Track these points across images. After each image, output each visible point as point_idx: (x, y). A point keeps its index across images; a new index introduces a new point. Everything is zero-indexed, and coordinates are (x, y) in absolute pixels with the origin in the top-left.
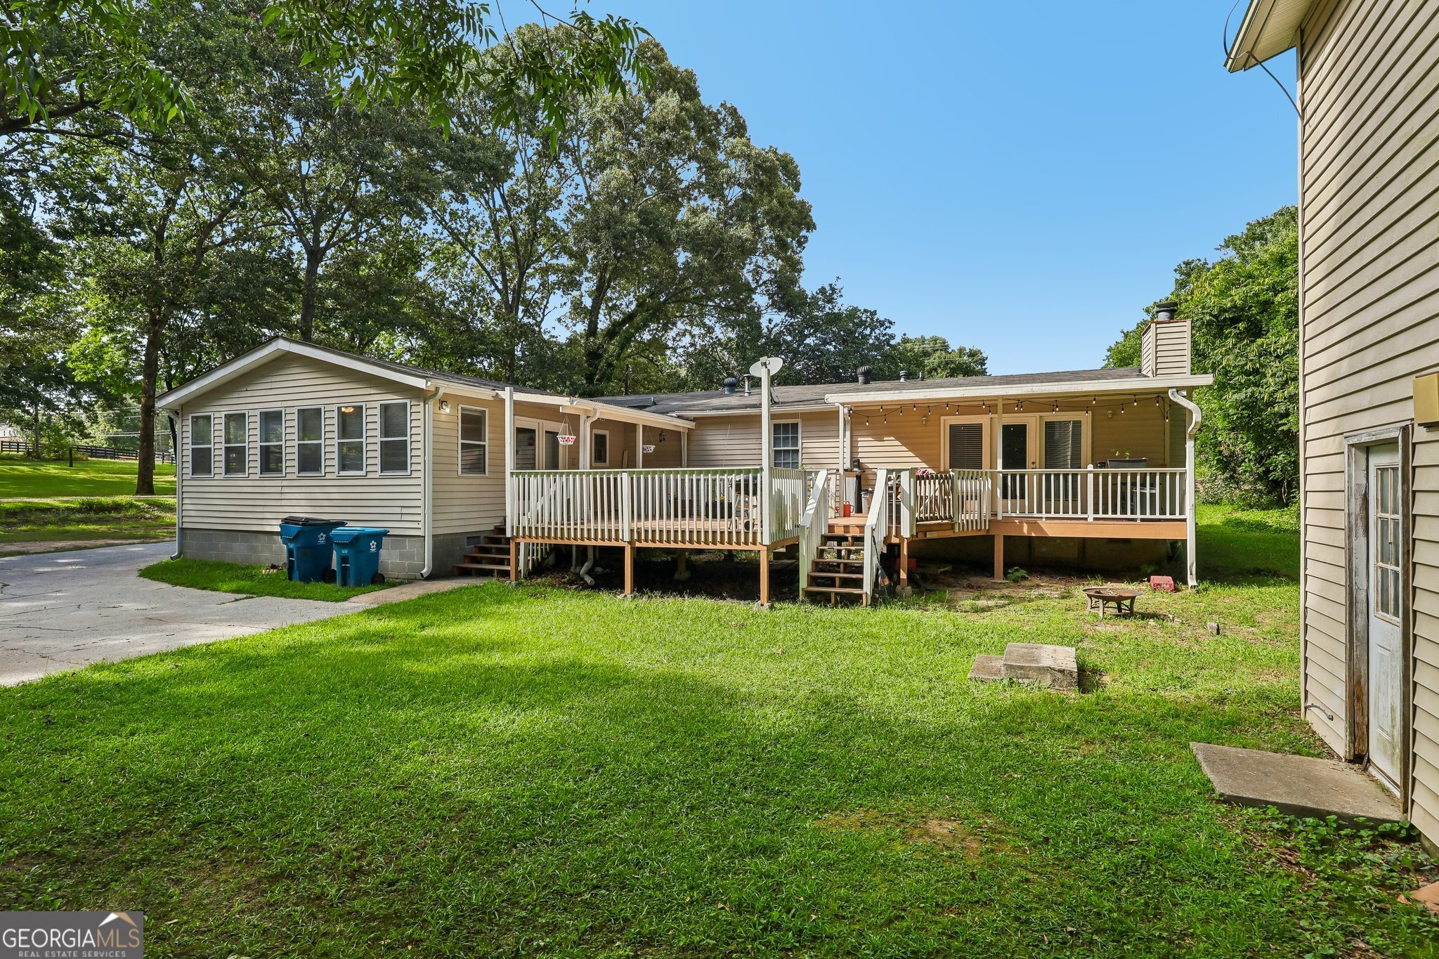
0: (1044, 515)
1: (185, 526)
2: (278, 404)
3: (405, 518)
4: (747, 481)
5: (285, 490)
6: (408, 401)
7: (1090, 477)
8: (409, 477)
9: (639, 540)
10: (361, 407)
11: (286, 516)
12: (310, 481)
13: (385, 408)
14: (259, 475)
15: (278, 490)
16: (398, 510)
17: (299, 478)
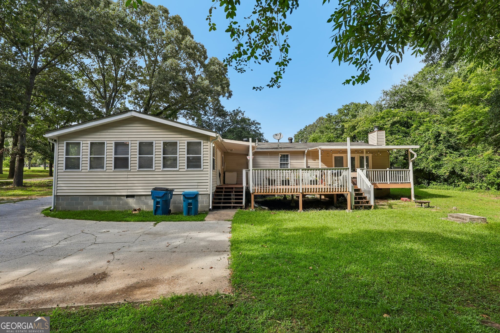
0: (377, 182)
1: (58, 194)
2: (127, 139)
3: (199, 187)
4: (338, 172)
5: (129, 176)
6: (202, 141)
7: (388, 172)
8: (202, 171)
9: (305, 192)
10: (177, 142)
11: (154, 187)
12: (145, 173)
13: (189, 144)
14: (113, 170)
15: (126, 176)
16: (196, 184)
17: (139, 171)
